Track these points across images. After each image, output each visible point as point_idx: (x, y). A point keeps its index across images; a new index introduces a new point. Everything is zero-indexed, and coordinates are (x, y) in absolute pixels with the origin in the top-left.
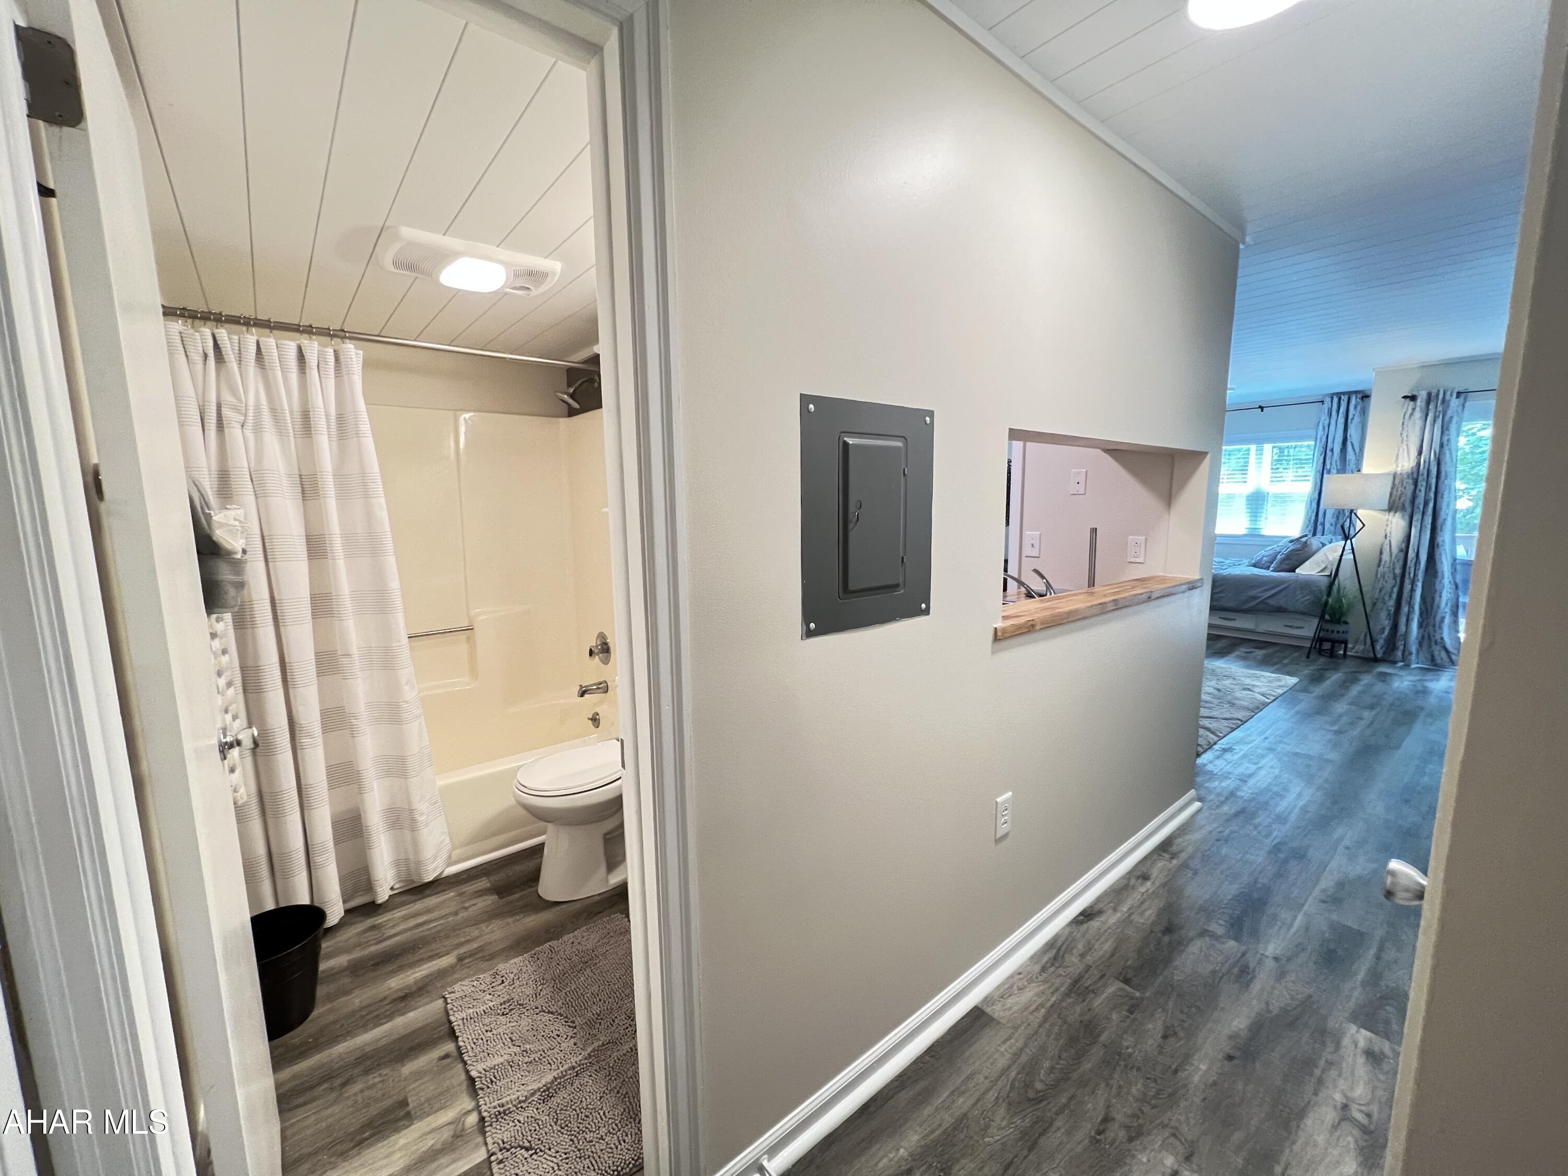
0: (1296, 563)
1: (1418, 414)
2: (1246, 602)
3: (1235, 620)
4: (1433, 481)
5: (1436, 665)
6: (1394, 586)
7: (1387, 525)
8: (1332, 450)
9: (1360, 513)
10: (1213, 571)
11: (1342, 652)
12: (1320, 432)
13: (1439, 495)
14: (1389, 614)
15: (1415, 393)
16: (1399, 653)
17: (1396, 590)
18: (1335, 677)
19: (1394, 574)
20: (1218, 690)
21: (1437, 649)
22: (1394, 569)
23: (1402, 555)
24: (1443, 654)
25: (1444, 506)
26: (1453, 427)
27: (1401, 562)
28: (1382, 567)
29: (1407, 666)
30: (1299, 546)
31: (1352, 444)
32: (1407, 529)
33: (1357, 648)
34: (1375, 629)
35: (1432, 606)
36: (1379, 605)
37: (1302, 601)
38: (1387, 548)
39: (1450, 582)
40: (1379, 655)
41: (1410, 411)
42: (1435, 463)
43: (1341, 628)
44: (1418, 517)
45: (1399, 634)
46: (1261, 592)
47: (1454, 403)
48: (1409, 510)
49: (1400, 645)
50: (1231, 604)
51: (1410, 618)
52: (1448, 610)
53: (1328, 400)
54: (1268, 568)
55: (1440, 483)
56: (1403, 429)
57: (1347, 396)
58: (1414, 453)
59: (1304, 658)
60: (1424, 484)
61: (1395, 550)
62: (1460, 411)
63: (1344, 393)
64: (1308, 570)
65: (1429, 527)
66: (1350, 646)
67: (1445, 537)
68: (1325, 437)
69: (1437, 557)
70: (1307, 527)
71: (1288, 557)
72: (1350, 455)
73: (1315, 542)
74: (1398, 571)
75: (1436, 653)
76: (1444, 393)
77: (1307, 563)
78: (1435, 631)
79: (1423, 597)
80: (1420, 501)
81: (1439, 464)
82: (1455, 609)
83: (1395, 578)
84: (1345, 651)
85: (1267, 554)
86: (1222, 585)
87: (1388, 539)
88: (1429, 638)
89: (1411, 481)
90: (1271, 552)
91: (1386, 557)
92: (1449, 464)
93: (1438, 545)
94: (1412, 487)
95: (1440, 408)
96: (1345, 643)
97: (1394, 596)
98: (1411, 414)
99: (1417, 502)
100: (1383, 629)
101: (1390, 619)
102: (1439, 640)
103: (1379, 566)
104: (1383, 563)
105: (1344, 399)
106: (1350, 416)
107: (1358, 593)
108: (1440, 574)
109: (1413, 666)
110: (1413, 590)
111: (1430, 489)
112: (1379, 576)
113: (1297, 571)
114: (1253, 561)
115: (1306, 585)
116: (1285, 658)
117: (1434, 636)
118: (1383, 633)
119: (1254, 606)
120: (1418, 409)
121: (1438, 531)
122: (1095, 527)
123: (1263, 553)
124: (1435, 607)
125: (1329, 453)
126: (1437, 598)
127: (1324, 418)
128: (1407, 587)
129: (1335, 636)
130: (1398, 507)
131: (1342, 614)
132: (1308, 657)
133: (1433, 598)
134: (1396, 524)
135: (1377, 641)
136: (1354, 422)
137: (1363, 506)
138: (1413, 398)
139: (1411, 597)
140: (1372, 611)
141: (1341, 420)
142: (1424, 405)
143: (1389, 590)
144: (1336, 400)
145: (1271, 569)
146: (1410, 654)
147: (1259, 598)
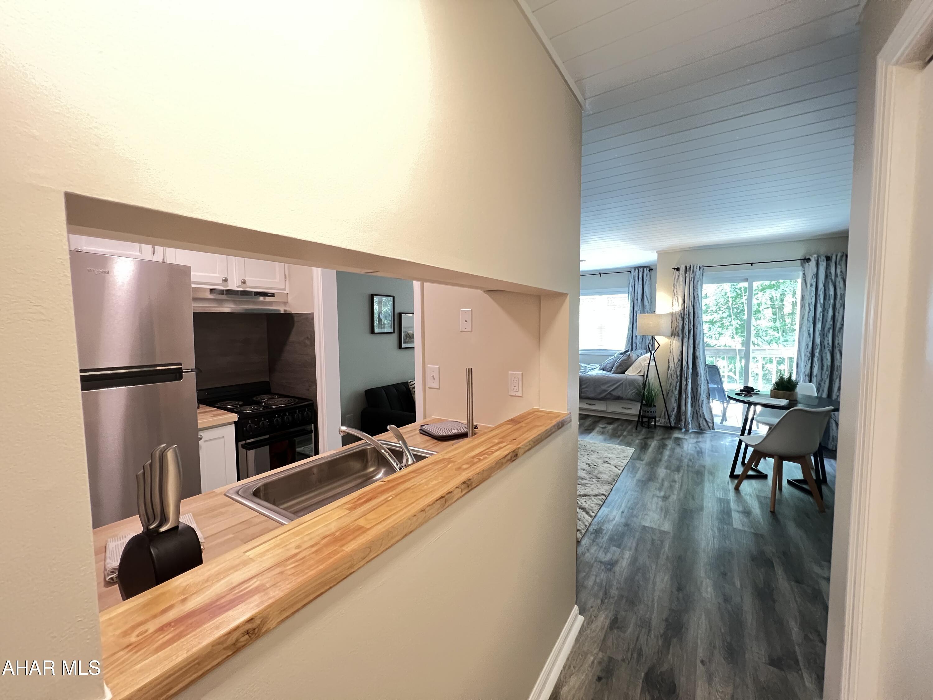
0: (625, 368)
1: (681, 279)
2: (600, 393)
3: (595, 405)
4: (692, 318)
5: (701, 430)
6: (677, 383)
7: (671, 345)
8: (637, 300)
9: (656, 337)
10: (580, 374)
11: (653, 423)
12: (631, 289)
13: (696, 327)
14: (676, 400)
15: (679, 266)
16: (683, 424)
17: (678, 384)
18: (654, 444)
19: (677, 375)
20: (589, 465)
21: (701, 420)
22: (676, 372)
23: (680, 363)
24: (704, 422)
25: (698, 334)
26: (699, 287)
27: (680, 368)
28: (670, 370)
29: (687, 431)
30: (626, 357)
31: (647, 297)
32: (681, 348)
33: (661, 421)
34: (670, 410)
35: (697, 395)
36: (670, 394)
37: (630, 392)
38: (671, 359)
39: (704, 379)
40: (673, 425)
41: (677, 277)
42: (692, 308)
43: (652, 409)
44: (685, 340)
45: (682, 412)
46: (609, 387)
47: (698, 272)
48: (681, 336)
49: (683, 418)
50: (592, 395)
51: (687, 402)
52: (705, 396)
53: (633, 271)
54: (610, 371)
55: (695, 320)
56: (674, 287)
57: (642, 269)
58: (681, 302)
59: (634, 430)
60: (687, 320)
61: (676, 361)
62: (701, 278)
63: (641, 267)
64: (632, 373)
65: (692, 346)
66: (657, 419)
67: (700, 353)
68: (633, 292)
69: (697, 364)
70: (628, 345)
71: (620, 365)
72: (646, 303)
73: (633, 355)
74: (678, 373)
75: (701, 422)
76: (693, 267)
77: (631, 368)
78: (699, 409)
79: (692, 389)
80: (686, 330)
81: (694, 309)
82: (707, 395)
83: (677, 378)
84: (655, 423)
85: (609, 362)
86: (587, 383)
87: (672, 353)
88: (697, 414)
89: (681, 319)
90: (611, 361)
91: (671, 364)
92: (699, 308)
93: (697, 357)
94: (682, 322)
95: (692, 276)
96: (655, 418)
97: (678, 388)
98: (678, 279)
99: (684, 332)
100: (674, 408)
101: (676, 403)
102: (702, 415)
103: (668, 370)
104: (670, 368)
105: (641, 270)
106: (644, 281)
107: (659, 386)
108: (699, 374)
109: (690, 431)
110: (687, 385)
111: (691, 323)
112: (669, 376)
113: (626, 373)
114: (602, 367)
115: (632, 382)
116: (624, 430)
117: (699, 412)
118: (674, 411)
119: (605, 396)
120: (681, 276)
121: (697, 348)
122: (470, 367)
123: (607, 361)
124: (698, 395)
125: (636, 301)
126: (699, 389)
127: (632, 280)
128: (684, 382)
129: (649, 414)
130: (675, 334)
131: (653, 400)
132: (636, 429)
133: (697, 389)
134: (676, 343)
135: (671, 416)
136: (646, 284)
137: (658, 334)
138: (678, 269)
139: (686, 389)
140: (666, 397)
141: (640, 283)
142: (683, 273)
143: (675, 385)
144: (637, 271)
145: (612, 372)
146: (688, 424)
147: (607, 391)
